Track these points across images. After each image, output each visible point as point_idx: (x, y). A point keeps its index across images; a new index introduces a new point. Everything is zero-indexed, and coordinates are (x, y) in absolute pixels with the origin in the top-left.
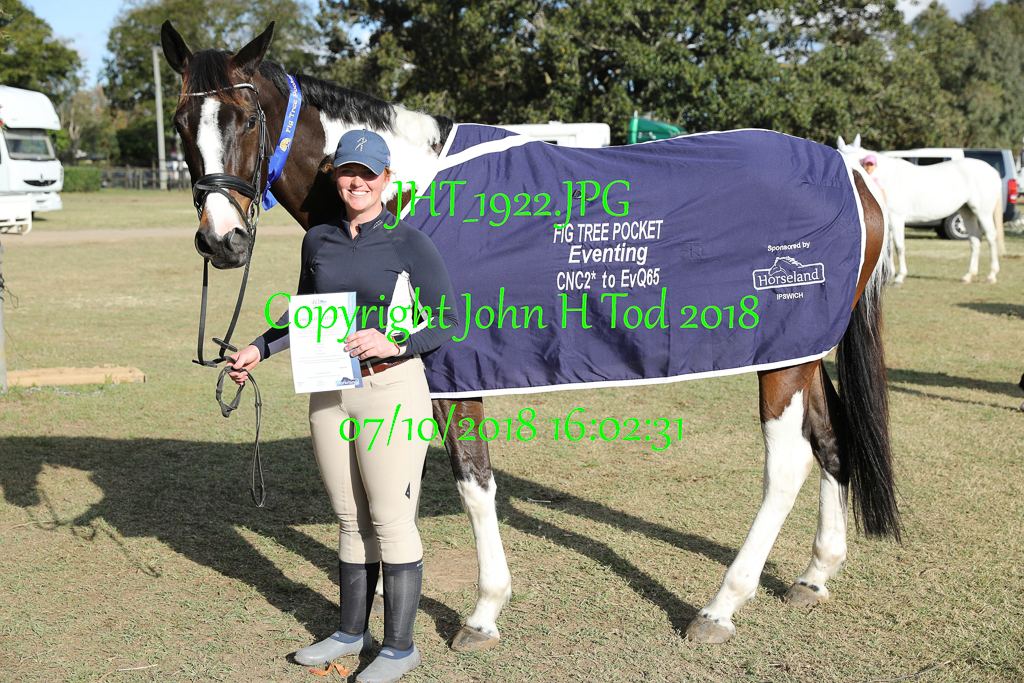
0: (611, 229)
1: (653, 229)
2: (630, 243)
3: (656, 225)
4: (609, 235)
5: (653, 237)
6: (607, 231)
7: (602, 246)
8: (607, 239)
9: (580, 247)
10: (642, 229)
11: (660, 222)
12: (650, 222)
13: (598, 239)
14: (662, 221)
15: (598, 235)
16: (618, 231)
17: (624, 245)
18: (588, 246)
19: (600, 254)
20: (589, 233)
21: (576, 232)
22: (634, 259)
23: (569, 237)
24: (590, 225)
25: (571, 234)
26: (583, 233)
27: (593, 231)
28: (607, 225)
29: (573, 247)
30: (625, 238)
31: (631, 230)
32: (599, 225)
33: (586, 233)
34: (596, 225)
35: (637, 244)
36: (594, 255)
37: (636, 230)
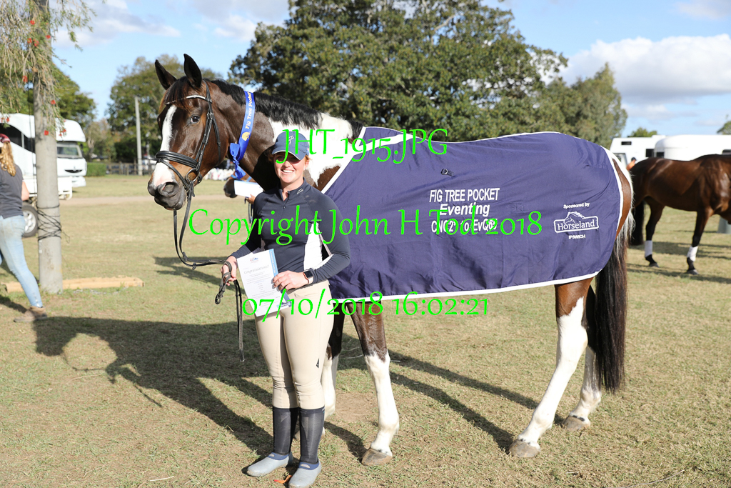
0: (466, 193)
1: (493, 193)
2: (479, 203)
3: (495, 191)
4: (465, 197)
5: (493, 199)
6: (464, 195)
7: (461, 204)
8: (464, 200)
9: (447, 205)
10: (486, 194)
11: (498, 189)
12: (492, 189)
13: (458, 200)
14: (499, 189)
15: (458, 197)
16: (471, 195)
17: (475, 203)
18: (452, 204)
19: (459, 210)
20: (452, 196)
21: (444, 195)
22: (481, 213)
23: (439, 199)
24: (453, 191)
25: (441, 197)
26: (449, 196)
27: (455, 194)
28: (464, 191)
29: (442, 205)
30: (476, 199)
31: (479, 194)
32: (459, 191)
33: (451, 196)
34: (457, 191)
35: (483, 203)
36: (456, 210)
37: (482, 194)
